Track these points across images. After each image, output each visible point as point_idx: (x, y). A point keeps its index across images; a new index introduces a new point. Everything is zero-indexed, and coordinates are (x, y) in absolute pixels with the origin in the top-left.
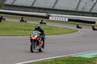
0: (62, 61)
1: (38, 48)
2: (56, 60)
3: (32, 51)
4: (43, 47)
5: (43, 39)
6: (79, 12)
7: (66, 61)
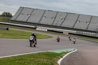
0: (43, 54)
1: (33, 44)
2: (39, 53)
3: (31, 46)
4: (36, 44)
5: (36, 40)
6: (54, 26)
7: (45, 54)
